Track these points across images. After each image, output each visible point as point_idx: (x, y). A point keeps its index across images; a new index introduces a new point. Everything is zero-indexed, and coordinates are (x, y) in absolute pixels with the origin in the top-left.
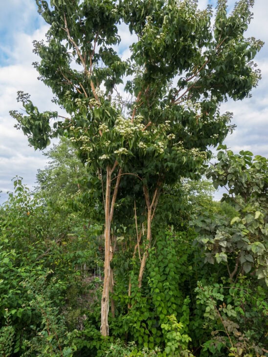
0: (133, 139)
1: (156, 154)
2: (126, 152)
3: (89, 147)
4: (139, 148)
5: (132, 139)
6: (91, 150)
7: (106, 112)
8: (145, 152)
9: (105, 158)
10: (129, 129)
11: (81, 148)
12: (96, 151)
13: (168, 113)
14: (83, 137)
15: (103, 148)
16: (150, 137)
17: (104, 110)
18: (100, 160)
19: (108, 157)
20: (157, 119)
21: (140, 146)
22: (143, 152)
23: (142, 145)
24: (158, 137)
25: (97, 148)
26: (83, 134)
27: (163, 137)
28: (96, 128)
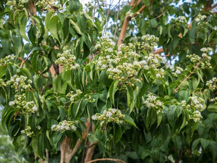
0: (138, 88)
1: (185, 123)
2: (121, 119)
3: (30, 103)
4: (146, 109)
5: (134, 88)
6: (35, 108)
7: (72, 25)
8: (160, 118)
9: (67, 128)
10: (129, 66)
11: (11, 103)
12: (44, 112)
13: (203, 32)
14: (18, 79)
15: (61, 103)
16: (167, 83)
17: (67, 20)
18: (52, 134)
19: (74, 128)
20: (175, 44)
21: (149, 105)
22: (156, 116)
23: (153, 102)
24: (185, 82)
25: (49, 105)
26: (18, 71)
27: (196, 83)
28: (46, 59)
